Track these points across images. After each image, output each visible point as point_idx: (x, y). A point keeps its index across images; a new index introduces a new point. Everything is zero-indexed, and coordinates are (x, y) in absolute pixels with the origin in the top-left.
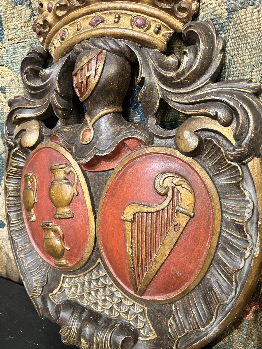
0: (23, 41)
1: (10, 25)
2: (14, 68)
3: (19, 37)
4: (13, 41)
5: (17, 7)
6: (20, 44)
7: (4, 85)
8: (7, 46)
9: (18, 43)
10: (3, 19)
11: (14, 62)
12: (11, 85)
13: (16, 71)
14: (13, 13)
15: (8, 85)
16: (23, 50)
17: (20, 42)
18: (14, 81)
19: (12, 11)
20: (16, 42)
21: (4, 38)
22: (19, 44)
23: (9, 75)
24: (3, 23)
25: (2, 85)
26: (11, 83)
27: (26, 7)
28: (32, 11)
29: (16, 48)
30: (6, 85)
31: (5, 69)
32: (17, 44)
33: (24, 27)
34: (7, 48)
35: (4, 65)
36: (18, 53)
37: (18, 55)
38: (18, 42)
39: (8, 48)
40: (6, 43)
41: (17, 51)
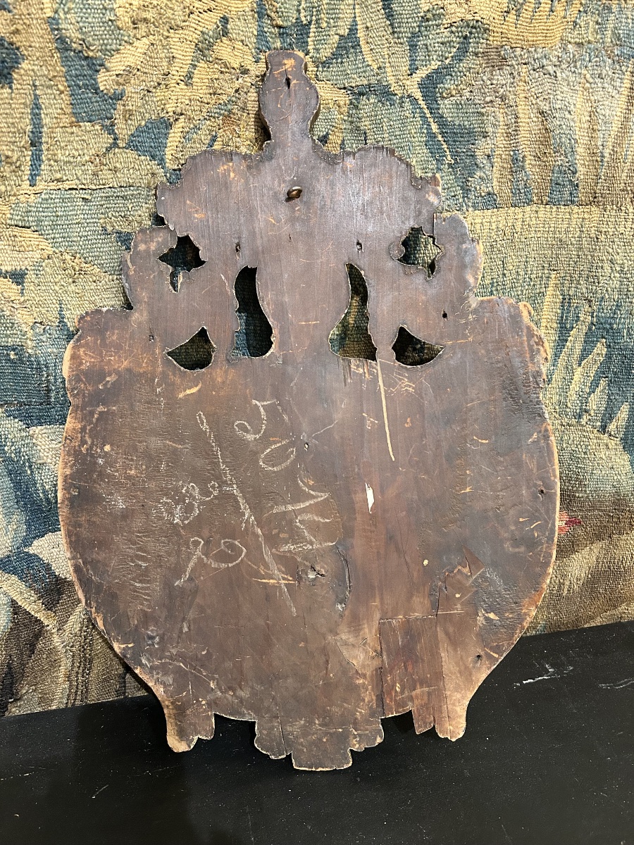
0: (83, 187)
1: (60, 155)
2: (57, 236)
3: (78, 179)
4: (59, 183)
5: (81, 124)
6: (77, 192)
7: (24, 268)
8: (45, 191)
9: (70, 189)
10: (43, 140)
11: (60, 225)
12: (41, 269)
13: (62, 242)
14: (73, 133)
15: (33, 268)
16: (83, 203)
17: (76, 189)
18: (51, 261)
19: (69, 130)
20: (67, 188)
21: (39, 175)
22: (74, 192)
23: (40, 247)
24: (44, 147)
25: (19, 268)
26: (44, 264)
27: (101, 130)
28: (114, 139)
29: (66, 198)
30: (29, 268)
31: (31, 236)
32: (70, 192)
33: (92, 163)
34: (43, 196)
35: (29, 228)
36: (71, 208)
37: (70, 213)
38: (71, 187)
39: (48, 196)
40: (41, 186)
41: (69, 204)
